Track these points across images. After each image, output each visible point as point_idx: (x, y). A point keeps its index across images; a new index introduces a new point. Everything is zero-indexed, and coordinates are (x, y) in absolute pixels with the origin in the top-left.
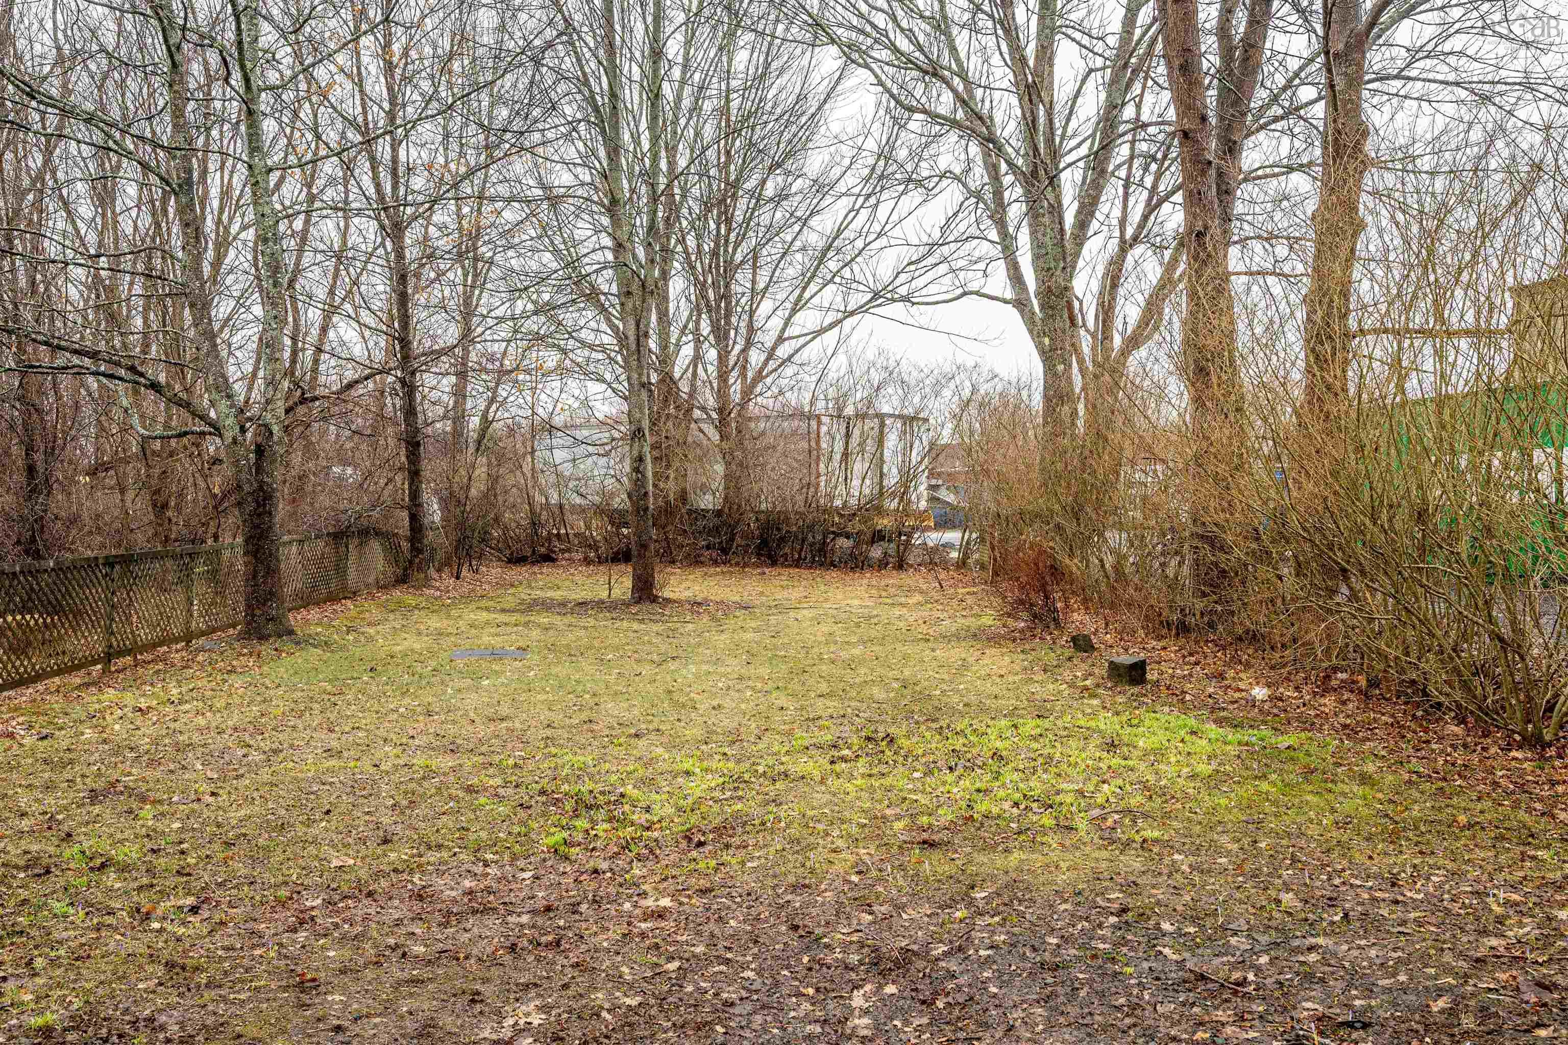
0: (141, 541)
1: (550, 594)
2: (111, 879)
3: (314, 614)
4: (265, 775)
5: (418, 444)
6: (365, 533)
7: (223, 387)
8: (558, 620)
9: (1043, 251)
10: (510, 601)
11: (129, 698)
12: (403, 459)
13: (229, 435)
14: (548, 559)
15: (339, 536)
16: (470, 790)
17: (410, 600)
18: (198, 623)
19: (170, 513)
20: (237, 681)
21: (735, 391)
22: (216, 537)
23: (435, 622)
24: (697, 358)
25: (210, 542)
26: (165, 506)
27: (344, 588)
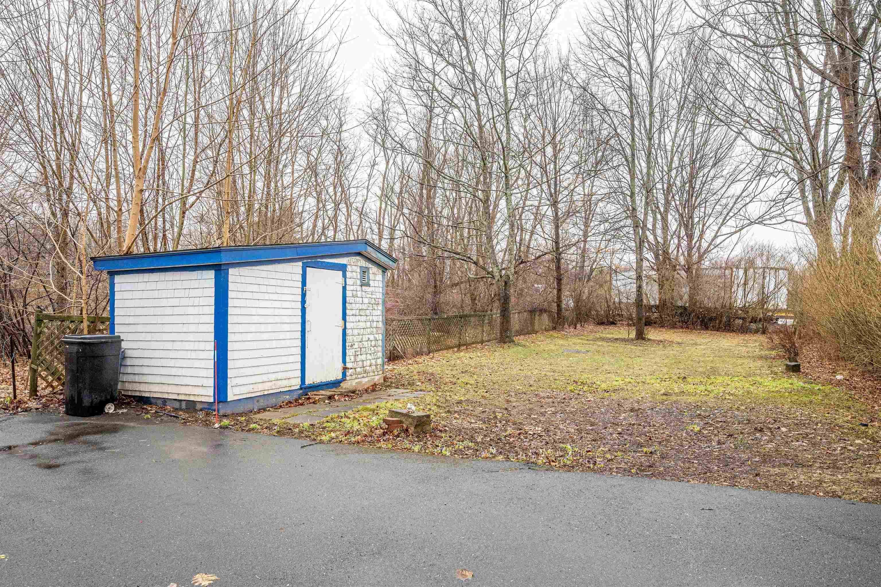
0: (467, 311)
1: (608, 336)
2: (469, 386)
3: (522, 337)
4: (503, 372)
5: (561, 280)
6: (542, 311)
7: (495, 263)
8: (605, 344)
9: (818, 204)
10: (591, 337)
11: (467, 355)
12: (556, 284)
13: (496, 278)
14: (613, 323)
15: (532, 312)
16: (555, 380)
17: (555, 335)
18: (485, 338)
19: (477, 302)
20: (497, 354)
21: (695, 257)
22: (491, 311)
23: (561, 342)
24: (679, 246)
25: (489, 312)
26: (475, 299)
27: (533, 330)
